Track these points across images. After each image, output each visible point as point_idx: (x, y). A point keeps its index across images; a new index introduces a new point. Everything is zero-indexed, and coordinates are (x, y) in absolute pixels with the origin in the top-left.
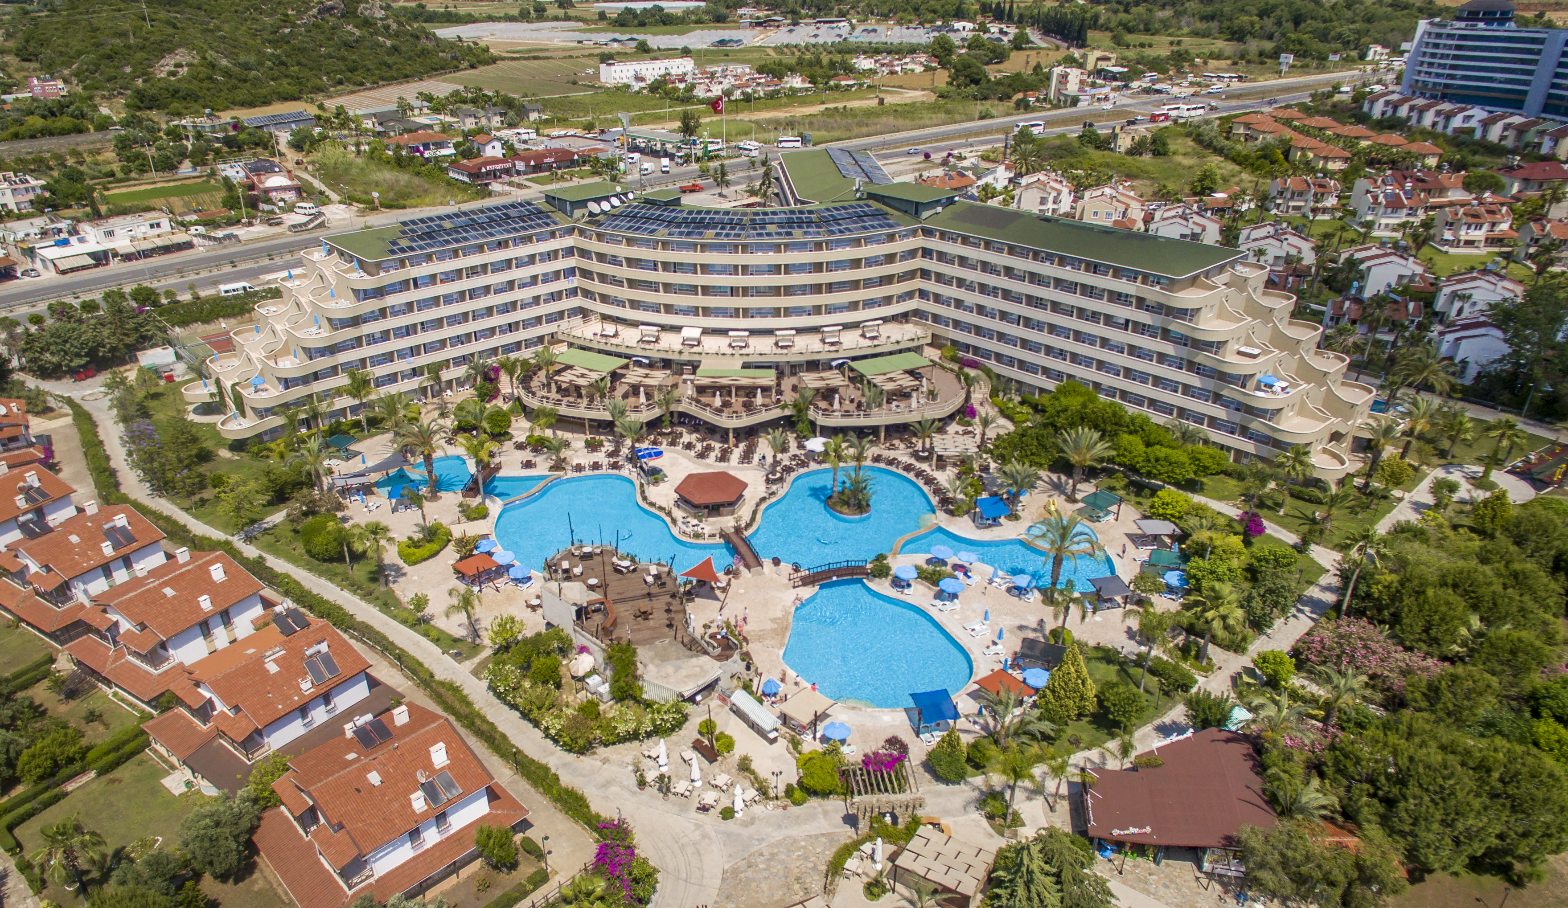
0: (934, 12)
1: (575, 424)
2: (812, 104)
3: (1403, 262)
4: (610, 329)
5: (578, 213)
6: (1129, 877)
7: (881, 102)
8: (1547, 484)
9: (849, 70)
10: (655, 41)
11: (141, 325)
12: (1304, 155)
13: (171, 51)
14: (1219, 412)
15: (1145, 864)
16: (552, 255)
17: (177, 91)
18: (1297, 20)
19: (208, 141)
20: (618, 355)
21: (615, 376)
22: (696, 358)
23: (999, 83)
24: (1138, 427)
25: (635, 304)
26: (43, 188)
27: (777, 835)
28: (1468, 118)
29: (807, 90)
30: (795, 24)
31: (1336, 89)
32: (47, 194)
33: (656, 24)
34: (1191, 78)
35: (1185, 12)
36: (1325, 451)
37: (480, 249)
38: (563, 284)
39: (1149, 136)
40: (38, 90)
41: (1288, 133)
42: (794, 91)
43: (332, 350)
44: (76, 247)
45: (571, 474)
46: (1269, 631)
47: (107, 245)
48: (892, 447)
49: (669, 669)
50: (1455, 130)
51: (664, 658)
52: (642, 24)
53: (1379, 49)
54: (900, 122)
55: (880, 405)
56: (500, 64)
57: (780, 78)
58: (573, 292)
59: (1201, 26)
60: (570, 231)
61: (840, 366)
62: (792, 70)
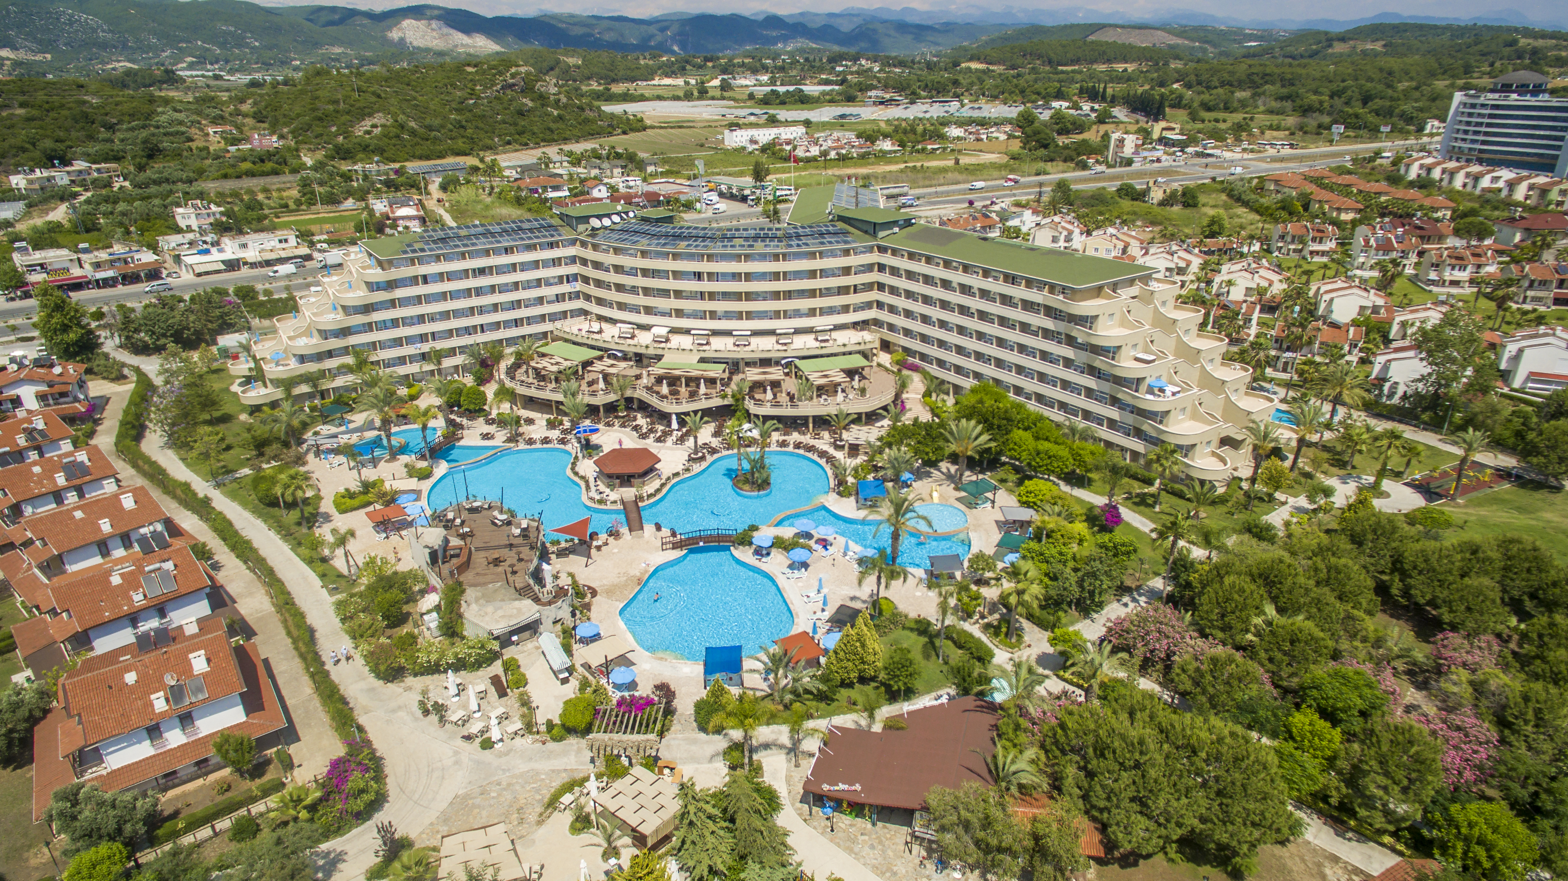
0: (1038, 94)
1: (544, 406)
2: (897, 163)
3: (1365, 294)
4: (596, 326)
5: (581, 228)
6: (841, 834)
7: (957, 162)
8: (1440, 496)
9: (942, 137)
10: (783, 114)
11: (227, 314)
12: (1321, 207)
13: (370, 115)
14: (1114, 413)
15: (863, 824)
16: (556, 262)
17: (367, 146)
18: (1366, 100)
19: (373, 183)
20: (593, 347)
21: (587, 364)
22: (660, 352)
23: (1066, 147)
24: (1033, 424)
25: (622, 306)
26: (222, 213)
27: (522, 767)
28: (1496, 179)
29: (895, 152)
30: (912, 103)
31: (1378, 154)
32: (224, 219)
33: (795, 102)
34: (1245, 145)
35: (1264, 93)
36: (1214, 454)
37: (487, 253)
38: (566, 288)
39: (1180, 189)
40: (256, 143)
41: (1310, 188)
42: (884, 153)
43: (345, 332)
44: (216, 255)
45: (522, 446)
46: (1095, 616)
47: (241, 254)
48: (817, 436)
49: (490, 609)
50: (1483, 190)
51: (488, 599)
52: (783, 103)
53: (1436, 123)
54: (960, 177)
55: (811, 398)
56: (649, 131)
57: (873, 143)
58: (576, 295)
59: (1274, 104)
60: (573, 242)
61: (788, 364)
62: (886, 136)
